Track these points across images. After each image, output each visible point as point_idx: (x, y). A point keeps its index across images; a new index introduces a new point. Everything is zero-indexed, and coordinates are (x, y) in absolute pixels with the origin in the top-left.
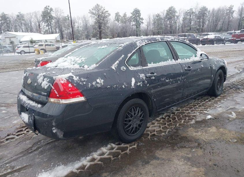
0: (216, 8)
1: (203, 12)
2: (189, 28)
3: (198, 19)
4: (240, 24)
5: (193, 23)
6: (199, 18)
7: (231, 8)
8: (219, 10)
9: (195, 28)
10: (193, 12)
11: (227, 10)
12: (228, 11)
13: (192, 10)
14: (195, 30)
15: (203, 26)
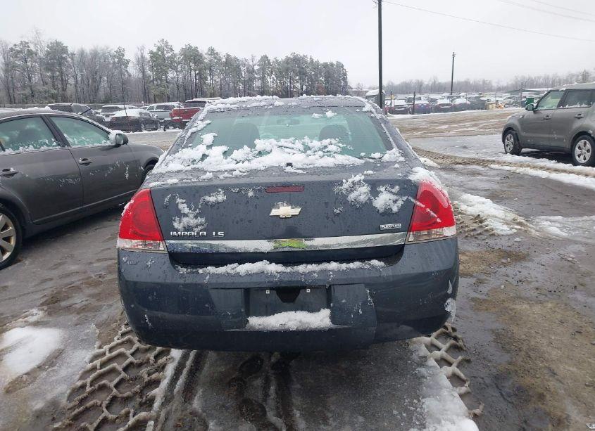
0: (88, 48)
1: (57, 55)
2: (28, 91)
3: (48, 69)
4: (145, 90)
5: (36, 78)
6: (49, 67)
7: (120, 54)
8: (95, 54)
9: (45, 92)
10: (30, 53)
11: (114, 57)
12: (116, 60)
13: (28, 47)
14: (46, 98)
15: (64, 90)
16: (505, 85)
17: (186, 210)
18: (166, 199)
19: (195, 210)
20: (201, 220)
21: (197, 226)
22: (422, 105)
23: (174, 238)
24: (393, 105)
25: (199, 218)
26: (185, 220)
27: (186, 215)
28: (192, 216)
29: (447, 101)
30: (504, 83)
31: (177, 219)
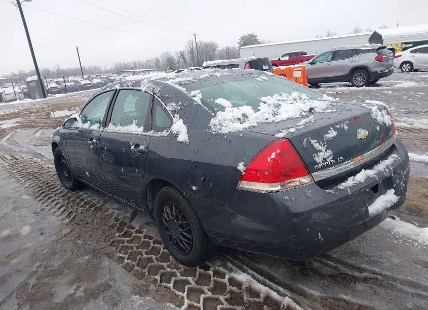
16: (110, 69)
17: (320, 148)
18: (304, 143)
19: (324, 146)
20: (330, 152)
21: (328, 157)
22: (71, 85)
23: (318, 170)
24: (49, 87)
25: (328, 151)
26: (321, 154)
27: (320, 151)
28: (324, 150)
29: (87, 82)
30: (109, 68)
31: (316, 155)
